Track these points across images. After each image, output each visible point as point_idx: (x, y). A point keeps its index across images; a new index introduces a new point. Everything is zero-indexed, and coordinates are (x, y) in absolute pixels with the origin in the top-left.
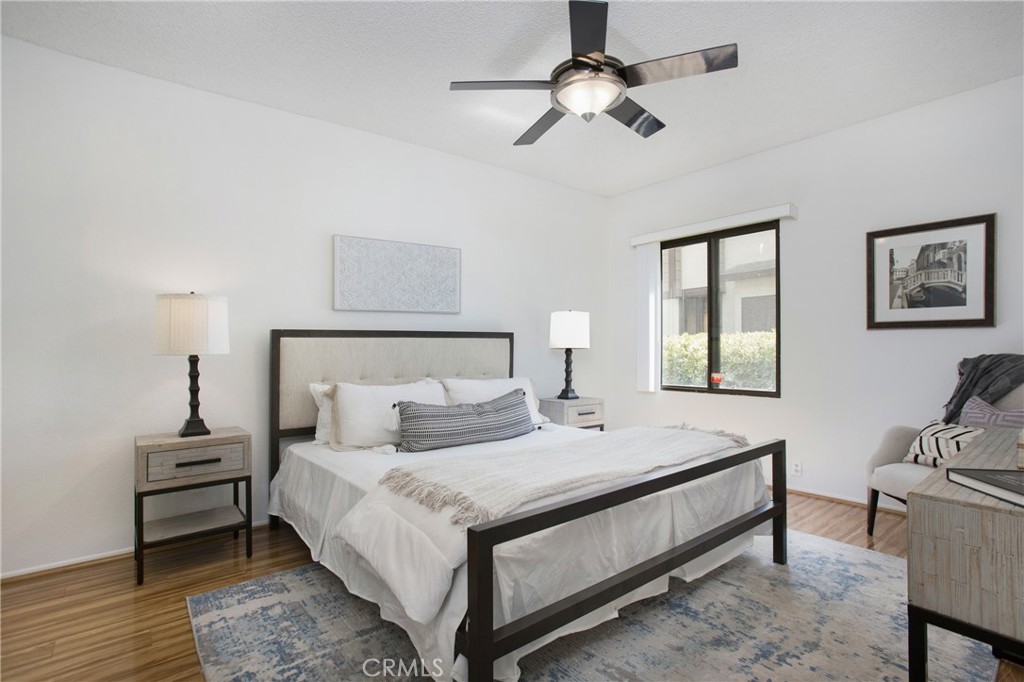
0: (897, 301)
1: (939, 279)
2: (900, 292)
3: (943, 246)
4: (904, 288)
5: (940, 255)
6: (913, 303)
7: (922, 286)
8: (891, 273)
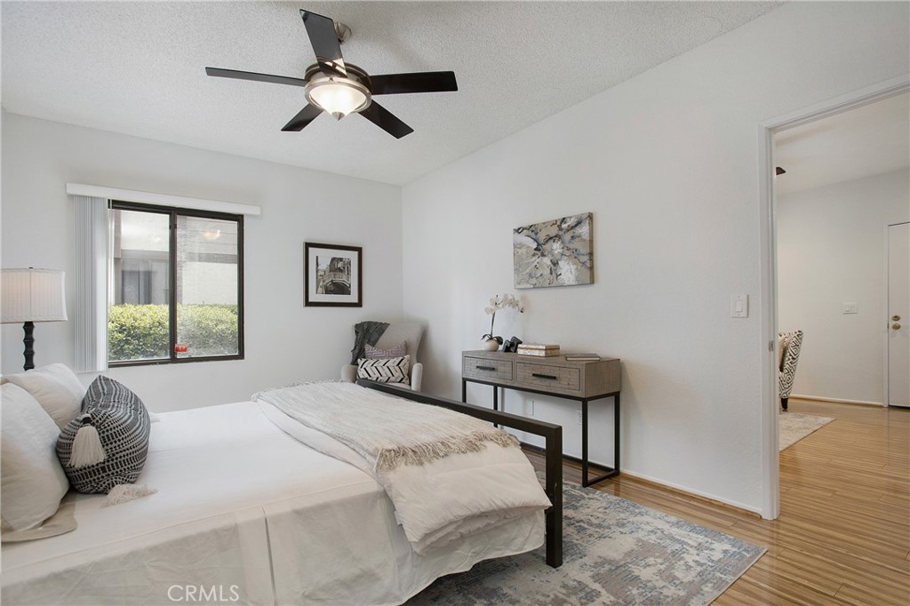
0: (320, 289)
1: (341, 278)
2: (321, 284)
3: (341, 259)
4: (324, 281)
5: (340, 265)
6: (328, 292)
7: (332, 281)
8: (317, 271)
